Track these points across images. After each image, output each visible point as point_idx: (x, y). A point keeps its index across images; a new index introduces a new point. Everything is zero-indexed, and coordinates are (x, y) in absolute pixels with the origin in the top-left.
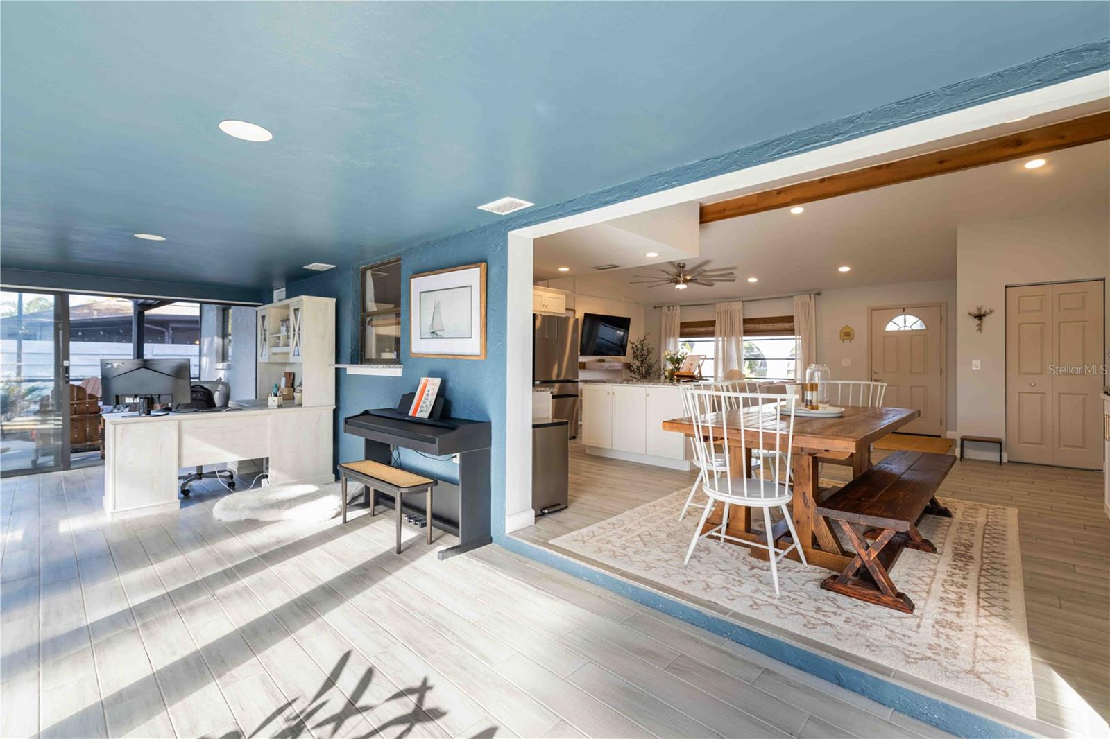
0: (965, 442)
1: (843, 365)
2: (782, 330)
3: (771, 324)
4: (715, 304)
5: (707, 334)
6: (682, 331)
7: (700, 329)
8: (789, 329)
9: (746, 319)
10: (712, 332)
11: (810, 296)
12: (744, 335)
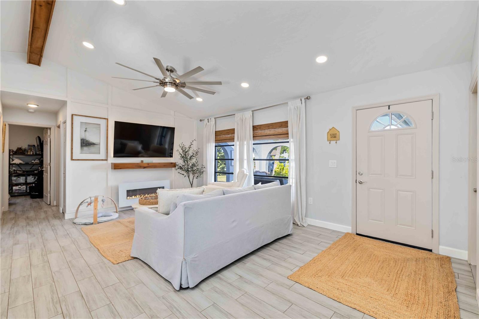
1: (330, 166)
2: (280, 134)
3: (272, 130)
4: (235, 114)
5: (231, 140)
6: (216, 138)
7: (227, 136)
8: (286, 133)
9: (255, 126)
10: (233, 138)
11: (301, 100)
12: (253, 139)
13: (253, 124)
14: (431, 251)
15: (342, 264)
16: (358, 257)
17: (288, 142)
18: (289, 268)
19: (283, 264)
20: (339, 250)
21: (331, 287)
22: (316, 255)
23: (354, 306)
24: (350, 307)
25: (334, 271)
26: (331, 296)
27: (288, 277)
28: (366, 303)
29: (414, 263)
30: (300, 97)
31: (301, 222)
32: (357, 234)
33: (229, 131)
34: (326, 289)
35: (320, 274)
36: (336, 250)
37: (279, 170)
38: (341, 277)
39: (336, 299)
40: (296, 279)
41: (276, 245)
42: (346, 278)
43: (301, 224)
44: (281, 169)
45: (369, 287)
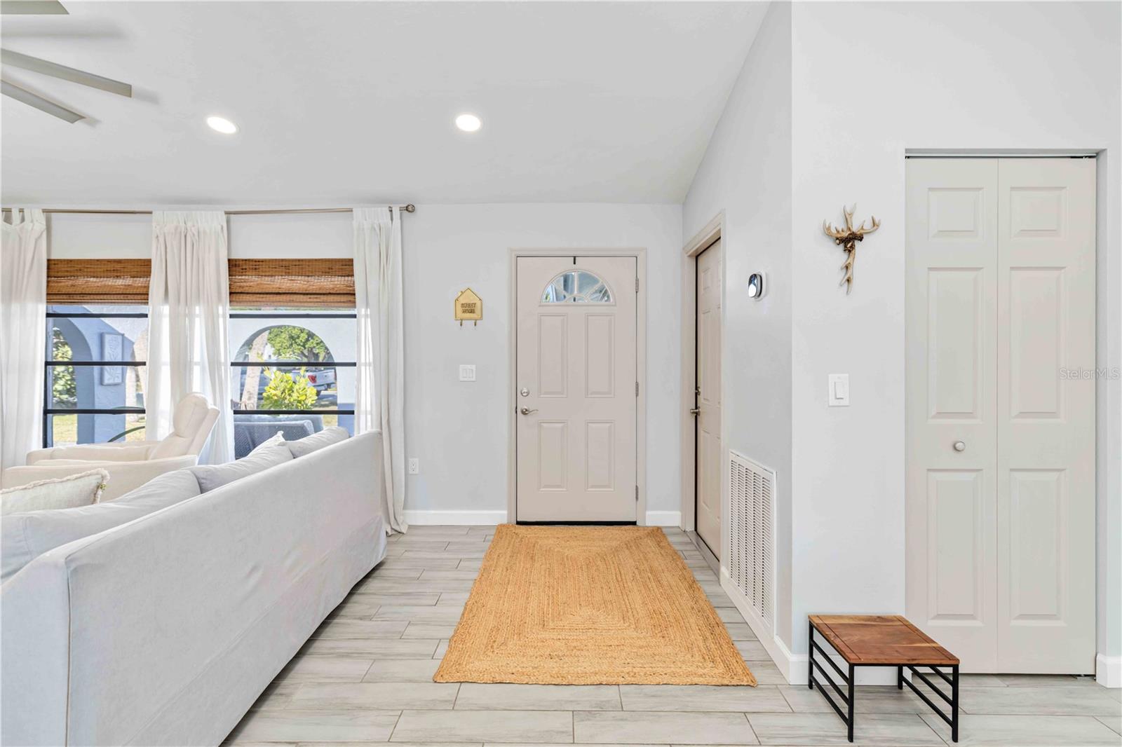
0: (856, 668)
1: (462, 379)
2: (328, 292)
3: (300, 278)
4: (151, 213)
5: (130, 297)
6: (51, 284)
7: (111, 282)
8: (345, 292)
9: (236, 260)
10: (144, 291)
11: (391, 211)
12: (230, 302)
13: (229, 252)
14: (634, 523)
15: (527, 598)
16: (545, 570)
17: (354, 316)
18: (421, 655)
19: (401, 648)
20: (505, 570)
21: (536, 658)
22: (467, 595)
23: (596, 679)
24: (591, 685)
25: (522, 620)
26: (549, 680)
27: (435, 676)
28: (609, 662)
29: (627, 552)
30: (387, 202)
31: (392, 523)
32: (519, 523)
33: (118, 266)
34: (531, 668)
35: (500, 640)
36: (499, 570)
37: (279, 393)
38: (541, 626)
39: (558, 681)
40: (457, 676)
41: (356, 605)
42: (551, 625)
43: (392, 529)
44: (284, 390)
45: (595, 626)
